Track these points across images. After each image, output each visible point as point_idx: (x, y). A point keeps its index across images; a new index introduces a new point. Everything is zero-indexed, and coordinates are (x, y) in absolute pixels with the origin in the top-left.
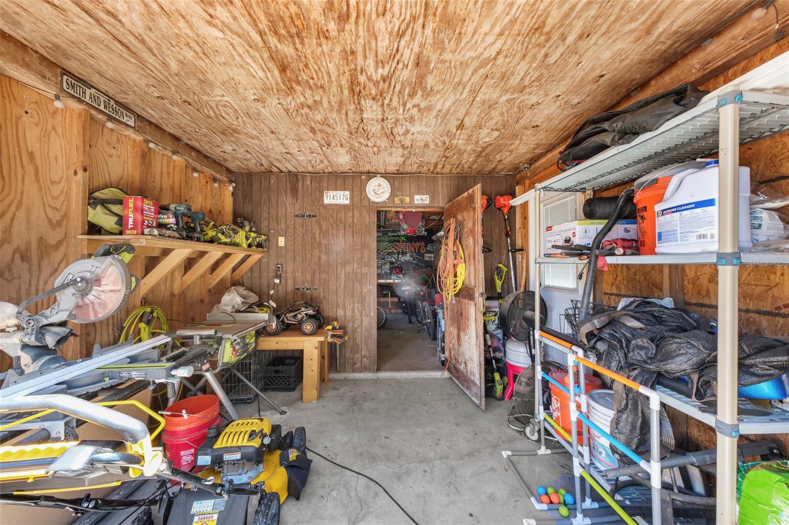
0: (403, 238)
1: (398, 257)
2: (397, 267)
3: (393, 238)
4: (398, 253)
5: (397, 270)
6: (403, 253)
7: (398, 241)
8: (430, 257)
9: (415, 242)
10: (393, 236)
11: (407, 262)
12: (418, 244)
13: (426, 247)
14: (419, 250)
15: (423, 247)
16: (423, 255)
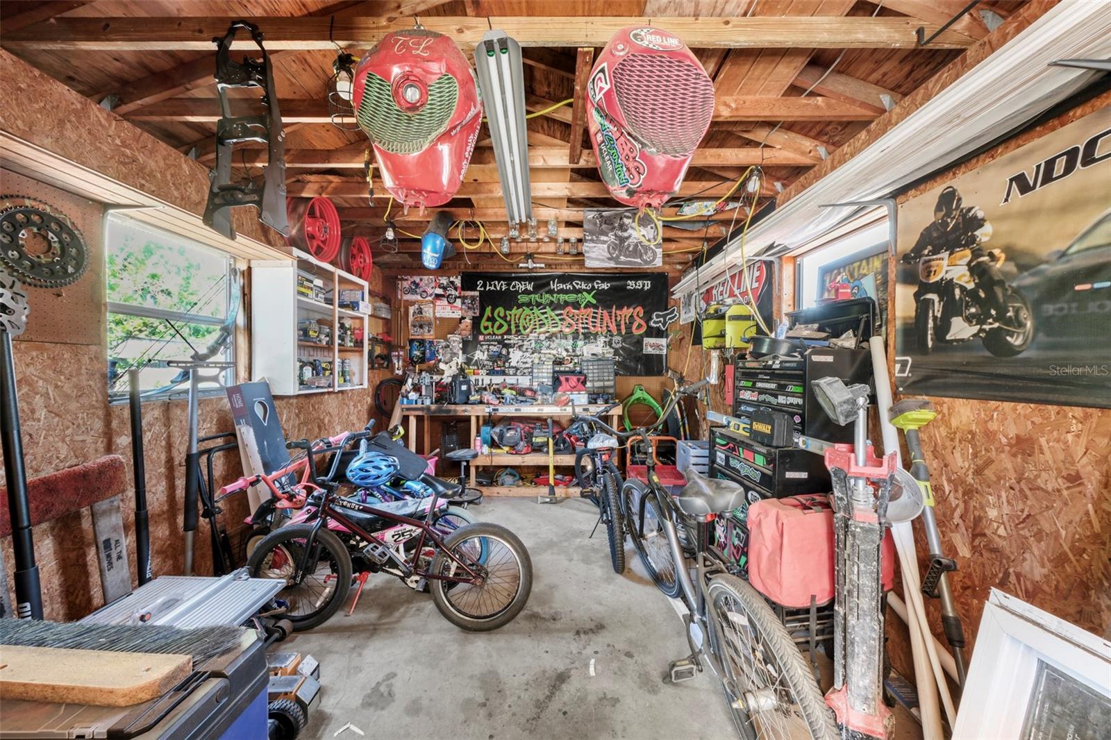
0: (589, 298)
1: (574, 347)
2: (572, 372)
3: (563, 297)
4: (576, 336)
5: (573, 379)
6: (587, 336)
7: (576, 305)
8: (658, 347)
9: (620, 307)
10: (562, 291)
11: (597, 358)
12: (627, 312)
13: (648, 318)
14: (629, 327)
15: (638, 321)
16: (639, 343)
